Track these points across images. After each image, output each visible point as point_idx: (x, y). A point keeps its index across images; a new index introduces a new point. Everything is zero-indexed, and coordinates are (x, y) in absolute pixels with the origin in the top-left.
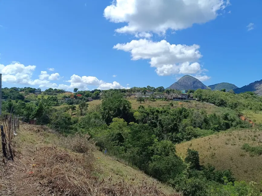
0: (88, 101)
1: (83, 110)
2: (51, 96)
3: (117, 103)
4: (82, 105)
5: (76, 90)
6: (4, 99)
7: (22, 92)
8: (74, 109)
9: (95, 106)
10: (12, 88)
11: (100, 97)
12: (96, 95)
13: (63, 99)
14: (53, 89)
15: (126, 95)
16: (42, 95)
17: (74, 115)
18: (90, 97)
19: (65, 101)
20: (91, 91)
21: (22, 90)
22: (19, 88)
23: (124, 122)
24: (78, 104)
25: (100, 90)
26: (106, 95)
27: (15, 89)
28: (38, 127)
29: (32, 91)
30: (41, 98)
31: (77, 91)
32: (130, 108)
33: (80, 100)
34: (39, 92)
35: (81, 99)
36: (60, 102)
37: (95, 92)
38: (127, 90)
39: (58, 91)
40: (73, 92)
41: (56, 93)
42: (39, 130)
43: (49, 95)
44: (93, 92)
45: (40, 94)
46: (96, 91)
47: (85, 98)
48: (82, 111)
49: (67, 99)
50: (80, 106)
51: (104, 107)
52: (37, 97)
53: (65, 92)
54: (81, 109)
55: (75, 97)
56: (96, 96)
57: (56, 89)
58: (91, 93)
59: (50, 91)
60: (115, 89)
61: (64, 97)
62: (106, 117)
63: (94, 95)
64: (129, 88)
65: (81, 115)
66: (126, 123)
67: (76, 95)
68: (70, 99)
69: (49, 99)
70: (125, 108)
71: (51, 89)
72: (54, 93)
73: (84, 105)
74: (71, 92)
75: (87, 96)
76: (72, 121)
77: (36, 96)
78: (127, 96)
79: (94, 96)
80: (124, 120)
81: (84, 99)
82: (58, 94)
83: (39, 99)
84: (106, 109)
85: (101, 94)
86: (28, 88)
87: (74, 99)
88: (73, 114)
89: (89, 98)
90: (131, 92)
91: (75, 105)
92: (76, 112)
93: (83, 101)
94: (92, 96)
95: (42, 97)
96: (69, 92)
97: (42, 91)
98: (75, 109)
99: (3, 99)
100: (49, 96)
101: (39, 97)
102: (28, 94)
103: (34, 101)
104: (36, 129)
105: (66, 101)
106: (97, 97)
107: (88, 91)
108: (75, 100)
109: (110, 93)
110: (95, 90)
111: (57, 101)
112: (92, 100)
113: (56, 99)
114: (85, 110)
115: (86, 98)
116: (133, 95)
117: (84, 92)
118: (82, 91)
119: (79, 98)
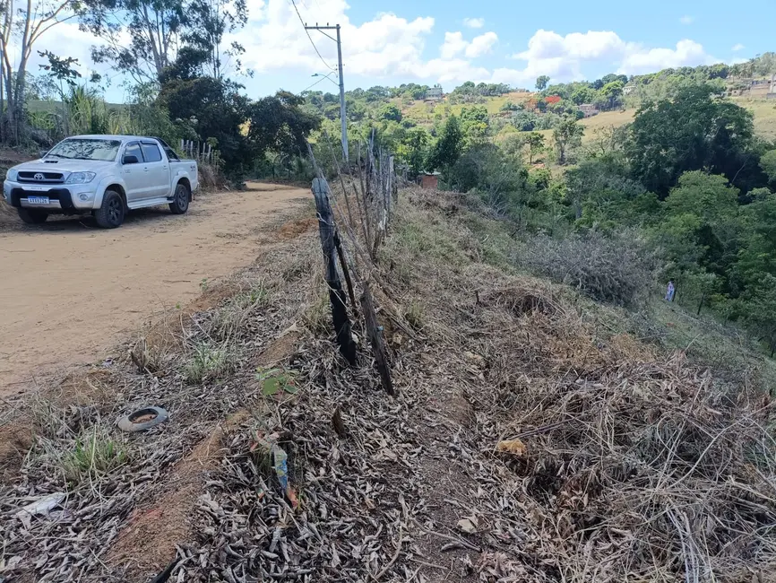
0: (581, 116)
1: (567, 147)
2: (470, 107)
3: (697, 116)
4: (563, 129)
5: (542, 82)
6: (355, 120)
7: (396, 99)
8: (536, 142)
9: (608, 132)
10: (371, 90)
11: (623, 100)
12: (610, 94)
13: (503, 115)
14: (476, 85)
15: (729, 87)
16: (446, 106)
17: (538, 162)
18: (589, 101)
19: (508, 120)
20: (593, 80)
21: (396, 94)
22: (387, 89)
23: (729, 187)
24: (549, 128)
25: (624, 78)
26: (648, 91)
27: (378, 92)
28: (448, 198)
29: (420, 94)
30: (443, 115)
31: (548, 84)
32: (748, 135)
33: (556, 116)
34: (437, 96)
35: (559, 111)
36: (494, 122)
37: (607, 86)
38: (736, 70)
39: (490, 90)
40: (534, 90)
41: (484, 98)
42: (454, 208)
43: (463, 103)
44: (599, 85)
45: (439, 101)
46: (608, 81)
47: (573, 108)
48: (563, 152)
49: (514, 113)
50: (556, 135)
51: (642, 134)
52: (432, 112)
53: (508, 92)
54: (559, 143)
55: (542, 106)
56: (611, 98)
57: (482, 85)
58: (593, 90)
59: (467, 92)
60: (685, 69)
61: (504, 109)
62: (646, 169)
63: (601, 95)
64: (745, 61)
65: (561, 164)
66: (733, 192)
67: (544, 101)
68: (525, 112)
69: (464, 115)
70: (723, 136)
71: (468, 84)
72: (479, 98)
73: (572, 130)
74: (528, 91)
75: (579, 100)
76: (531, 182)
77: (430, 107)
78: (731, 90)
79: (604, 98)
80: (727, 181)
81: (570, 112)
82: (489, 98)
83: (439, 117)
84: (649, 140)
85: (626, 90)
86: (411, 86)
87: (538, 111)
88: (534, 160)
89: (587, 107)
90: (750, 75)
91: (541, 132)
92: (546, 154)
93: (566, 117)
94: (596, 100)
95: (447, 110)
96: (522, 91)
97: (444, 92)
98: (542, 145)
99: (352, 121)
100: (463, 106)
101: (438, 112)
102: (410, 104)
103: (426, 124)
104: (444, 203)
105: (512, 120)
106: (613, 104)
107: (583, 82)
108: (540, 117)
109: (664, 83)
110: (607, 79)
111: (487, 122)
112: (594, 115)
113: (483, 116)
114: (574, 146)
115: (575, 108)
116: (760, 86)
117: (571, 89)
118: (561, 85)
119: (551, 109)
